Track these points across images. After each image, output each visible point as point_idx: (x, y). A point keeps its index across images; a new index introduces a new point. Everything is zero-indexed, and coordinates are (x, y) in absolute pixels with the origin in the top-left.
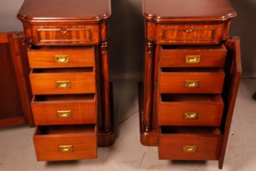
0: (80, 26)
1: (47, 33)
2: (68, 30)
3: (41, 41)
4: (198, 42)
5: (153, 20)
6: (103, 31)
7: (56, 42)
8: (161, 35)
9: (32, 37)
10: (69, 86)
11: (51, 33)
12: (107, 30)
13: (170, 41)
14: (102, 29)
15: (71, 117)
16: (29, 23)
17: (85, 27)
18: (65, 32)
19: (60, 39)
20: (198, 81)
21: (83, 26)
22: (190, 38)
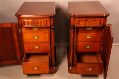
0: (42, 19)
1: (28, 22)
2: (37, 20)
3: (25, 25)
4: (93, 26)
5: (74, 16)
6: (52, 21)
7: (31, 26)
8: (77, 23)
9: (21, 24)
10: (38, 38)
11: (29, 22)
12: (53, 21)
13: (81, 26)
14: (52, 20)
15: (39, 48)
16: (20, 17)
17: (44, 19)
18: (35, 21)
19: (33, 24)
20: (91, 36)
21: (43, 19)
22: (90, 24)
